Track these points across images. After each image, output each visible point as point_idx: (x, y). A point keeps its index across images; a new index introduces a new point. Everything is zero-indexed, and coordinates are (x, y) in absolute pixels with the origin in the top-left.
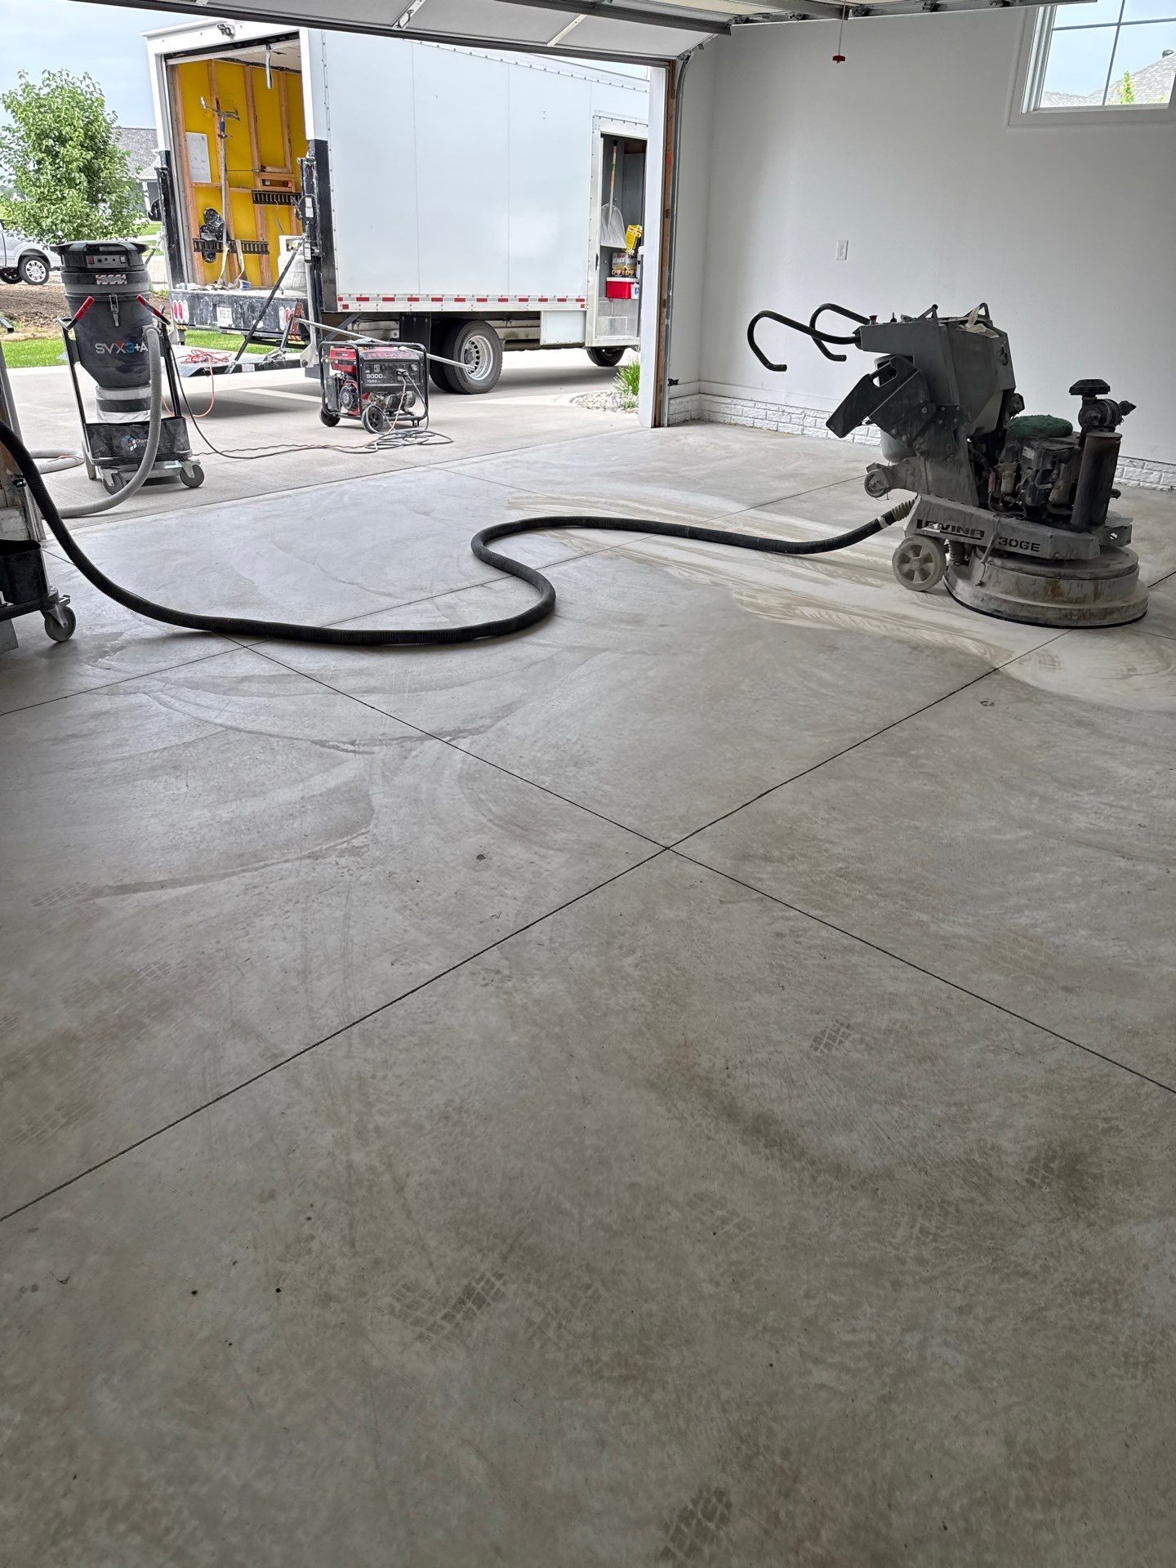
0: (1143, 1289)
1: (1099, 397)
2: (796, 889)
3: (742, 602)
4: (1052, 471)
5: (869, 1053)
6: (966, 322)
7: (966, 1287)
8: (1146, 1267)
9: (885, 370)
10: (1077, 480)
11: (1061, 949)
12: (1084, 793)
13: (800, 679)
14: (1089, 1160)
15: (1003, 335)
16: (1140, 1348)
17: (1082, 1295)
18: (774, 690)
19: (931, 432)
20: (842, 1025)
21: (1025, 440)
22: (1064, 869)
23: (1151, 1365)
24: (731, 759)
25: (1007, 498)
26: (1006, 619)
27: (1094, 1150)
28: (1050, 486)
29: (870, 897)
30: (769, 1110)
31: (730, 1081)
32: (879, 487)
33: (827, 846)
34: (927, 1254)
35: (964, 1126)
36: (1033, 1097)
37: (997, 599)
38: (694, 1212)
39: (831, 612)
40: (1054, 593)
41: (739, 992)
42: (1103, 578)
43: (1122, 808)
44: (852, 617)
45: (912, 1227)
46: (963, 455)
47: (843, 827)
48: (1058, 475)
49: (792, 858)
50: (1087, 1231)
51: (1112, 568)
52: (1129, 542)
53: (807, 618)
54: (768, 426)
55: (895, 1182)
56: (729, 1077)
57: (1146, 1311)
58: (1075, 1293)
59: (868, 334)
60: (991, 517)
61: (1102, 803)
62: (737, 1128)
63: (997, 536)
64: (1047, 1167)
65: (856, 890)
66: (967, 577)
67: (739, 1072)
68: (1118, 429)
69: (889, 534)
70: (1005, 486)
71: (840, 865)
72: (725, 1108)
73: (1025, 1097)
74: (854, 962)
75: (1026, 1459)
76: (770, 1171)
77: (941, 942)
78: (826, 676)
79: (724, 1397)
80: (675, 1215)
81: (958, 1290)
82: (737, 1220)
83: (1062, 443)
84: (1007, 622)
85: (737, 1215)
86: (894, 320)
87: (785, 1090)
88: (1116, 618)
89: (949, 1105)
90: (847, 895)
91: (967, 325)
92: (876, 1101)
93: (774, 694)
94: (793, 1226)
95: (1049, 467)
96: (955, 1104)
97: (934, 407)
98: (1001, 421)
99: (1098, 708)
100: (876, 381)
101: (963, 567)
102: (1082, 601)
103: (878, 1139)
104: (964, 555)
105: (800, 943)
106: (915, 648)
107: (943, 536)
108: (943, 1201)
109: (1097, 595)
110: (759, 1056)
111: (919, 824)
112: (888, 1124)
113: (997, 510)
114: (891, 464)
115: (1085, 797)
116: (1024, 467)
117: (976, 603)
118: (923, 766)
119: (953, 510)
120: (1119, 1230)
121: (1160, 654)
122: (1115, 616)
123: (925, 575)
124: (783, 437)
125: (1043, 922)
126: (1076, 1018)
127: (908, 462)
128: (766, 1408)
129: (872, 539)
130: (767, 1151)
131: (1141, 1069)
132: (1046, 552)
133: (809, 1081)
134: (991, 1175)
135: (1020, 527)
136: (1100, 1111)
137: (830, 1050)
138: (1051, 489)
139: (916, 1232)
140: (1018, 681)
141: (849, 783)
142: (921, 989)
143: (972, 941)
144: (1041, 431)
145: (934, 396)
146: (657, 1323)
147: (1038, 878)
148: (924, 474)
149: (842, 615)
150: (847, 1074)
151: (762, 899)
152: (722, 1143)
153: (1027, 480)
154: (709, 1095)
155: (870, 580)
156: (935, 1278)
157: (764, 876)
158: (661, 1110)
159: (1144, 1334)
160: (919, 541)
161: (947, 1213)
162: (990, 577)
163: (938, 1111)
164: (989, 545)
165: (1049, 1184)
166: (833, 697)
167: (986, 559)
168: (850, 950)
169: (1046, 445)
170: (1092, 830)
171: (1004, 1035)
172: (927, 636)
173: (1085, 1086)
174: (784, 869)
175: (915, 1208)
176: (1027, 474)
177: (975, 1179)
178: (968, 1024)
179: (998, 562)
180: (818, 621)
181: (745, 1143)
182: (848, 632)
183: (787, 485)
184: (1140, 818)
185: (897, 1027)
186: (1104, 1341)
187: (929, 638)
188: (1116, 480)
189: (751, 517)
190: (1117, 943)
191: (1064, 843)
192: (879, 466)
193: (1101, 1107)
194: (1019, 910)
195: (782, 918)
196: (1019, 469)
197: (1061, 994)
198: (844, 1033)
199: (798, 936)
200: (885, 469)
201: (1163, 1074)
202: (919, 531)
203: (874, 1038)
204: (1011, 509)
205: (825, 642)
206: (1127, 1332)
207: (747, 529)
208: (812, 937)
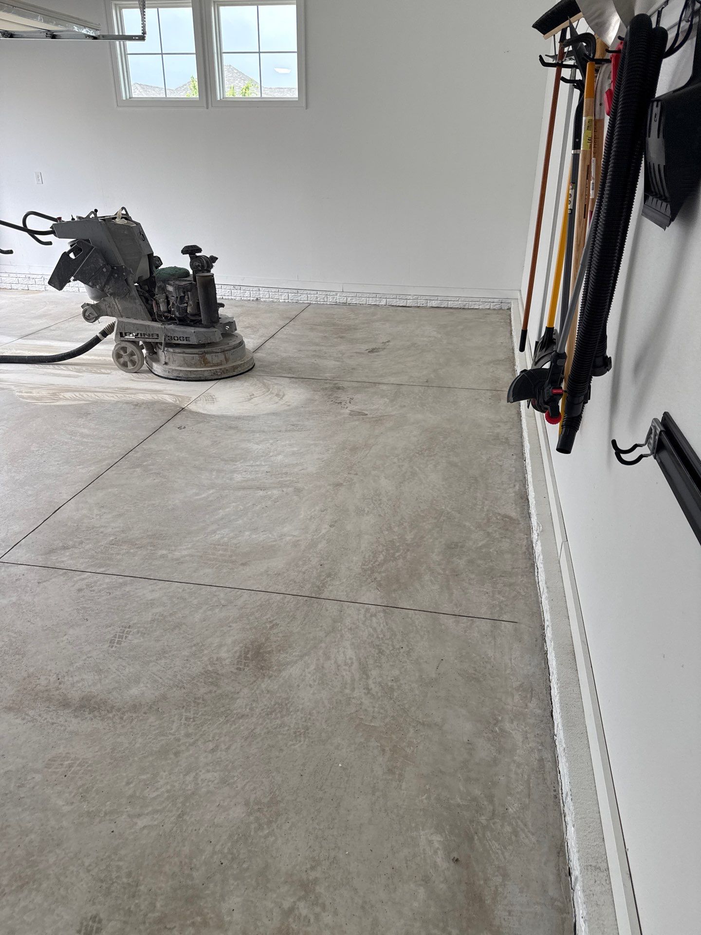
0: (298, 697)
1: (198, 254)
2: (87, 560)
3: (23, 397)
4: (184, 296)
5: (143, 637)
6: (116, 218)
7: (213, 737)
8: (298, 686)
9: (75, 249)
10: (198, 300)
11: (238, 545)
12: (238, 463)
13: (69, 436)
14: (266, 645)
15: (138, 224)
16: (300, 726)
17: (271, 713)
18: (53, 446)
19: (113, 281)
20: (125, 628)
21: (166, 281)
22: (234, 504)
23: (307, 731)
24: (31, 495)
25: (166, 314)
26: (184, 380)
27: (267, 639)
28: (186, 305)
29: (132, 551)
30: (88, 692)
31: (62, 686)
32: (91, 316)
33: (102, 530)
34: (190, 731)
35: (201, 655)
36: (234, 625)
37: (176, 370)
38: (50, 770)
39: (82, 393)
40: (206, 363)
41: (59, 632)
42: (227, 351)
43: (257, 465)
44: (95, 393)
45: (181, 720)
46: (134, 293)
47: (110, 516)
48: (188, 298)
49: (81, 543)
50: (269, 681)
51: (230, 345)
52: (236, 330)
53: (67, 399)
54: (22, 288)
55: (167, 700)
56: (60, 683)
57: (301, 707)
58: (268, 714)
59: (60, 228)
60: (160, 326)
61: (247, 466)
62: (70, 711)
63: (166, 336)
64: (246, 658)
65: (123, 549)
66: (157, 361)
67: (66, 678)
68: (212, 271)
69: (106, 343)
70: (163, 308)
71: (111, 538)
72: (61, 702)
73: (230, 627)
74: (127, 590)
75: (256, 807)
76: (94, 726)
77: (175, 562)
78: (85, 431)
79: (87, 864)
80: (38, 777)
81: (210, 741)
82: (78, 762)
83: (186, 281)
84: (185, 382)
85: (78, 759)
86: (73, 219)
87: (97, 677)
88: (240, 370)
89: (191, 647)
90: (118, 554)
91: (116, 220)
92: (151, 661)
93: (54, 448)
94: (113, 749)
95: (182, 295)
96: (195, 645)
97: (109, 267)
98: (151, 272)
99: (238, 418)
100: (72, 255)
101: (154, 356)
102: (220, 364)
103: (156, 681)
104: (152, 348)
105: (94, 591)
106: (136, 405)
107: (137, 340)
108: (195, 698)
109: (227, 360)
110: (77, 664)
111: (154, 502)
112: (159, 671)
113: (162, 321)
114: (95, 302)
115: (239, 464)
116: (170, 296)
117: (166, 374)
118: (151, 470)
119: (137, 324)
120: (284, 674)
121: (264, 384)
122: (239, 369)
123: (134, 363)
124: (34, 293)
125: (227, 535)
126: (250, 577)
127: (104, 300)
128: (113, 857)
129: (97, 347)
130: (91, 716)
131: (283, 591)
132: (194, 341)
133: (111, 666)
134: (218, 674)
135: (177, 329)
136: (267, 619)
137: (121, 644)
138: (187, 306)
139: (183, 721)
140: (196, 412)
141: (110, 490)
142: (168, 591)
143: (192, 556)
144: (173, 275)
145: (108, 261)
146: (37, 845)
147: (221, 513)
148: (116, 306)
149: (89, 394)
150: (132, 653)
151: (65, 573)
152: (62, 723)
153: (173, 303)
154: (49, 699)
155: (103, 371)
156: (197, 740)
157: (65, 559)
158: (19, 721)
159: (302, 718)
160: (124, 344)
161: (198, 704)
162: (169, 359)
163: (186, 653)
164: (163, 342)
165: (248, 666)
166: (91, 443)
167: (164, 349)
168: (125, 584)
169: (177, 283)
170: (244, 481)
171: (215, 599)
172: (141, 397)
173: (259, 609)
174: (76, 551)
175: (181, 709)
176: (172, 300)
177: (210, 680)
178: (195, 600)
179: (171, 350)
180: (75, 400)
181: (76, 717)
182: (95, 403)
183: (41, 321)
184: (266, 468)
185: (157, 617)
186: (284, 731)
187: (142, 398)
188: (218, 297)
189: (19, 344)
190: (264, 533)
191: (232, 491)
192: (88, 304)
193: (267, 617)
194: (214, 532)
195: (80, 580)
196: (167, 297)
197: (241, 567)
198: (127, 632)
199: (92, 587)
200: (92, 306)
201: (293, 589)
202: (122, 339)
203: (145, 628)
204: (171, 320)
205: (82, 412)
206: (294, 721)
207: (18, 351)
208: (101, 585)
